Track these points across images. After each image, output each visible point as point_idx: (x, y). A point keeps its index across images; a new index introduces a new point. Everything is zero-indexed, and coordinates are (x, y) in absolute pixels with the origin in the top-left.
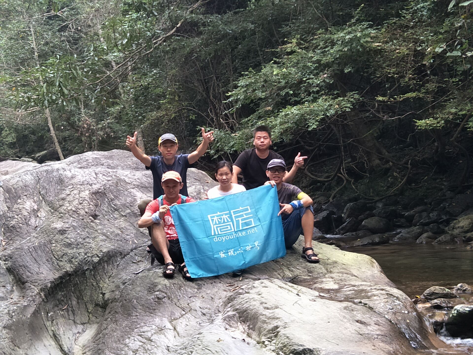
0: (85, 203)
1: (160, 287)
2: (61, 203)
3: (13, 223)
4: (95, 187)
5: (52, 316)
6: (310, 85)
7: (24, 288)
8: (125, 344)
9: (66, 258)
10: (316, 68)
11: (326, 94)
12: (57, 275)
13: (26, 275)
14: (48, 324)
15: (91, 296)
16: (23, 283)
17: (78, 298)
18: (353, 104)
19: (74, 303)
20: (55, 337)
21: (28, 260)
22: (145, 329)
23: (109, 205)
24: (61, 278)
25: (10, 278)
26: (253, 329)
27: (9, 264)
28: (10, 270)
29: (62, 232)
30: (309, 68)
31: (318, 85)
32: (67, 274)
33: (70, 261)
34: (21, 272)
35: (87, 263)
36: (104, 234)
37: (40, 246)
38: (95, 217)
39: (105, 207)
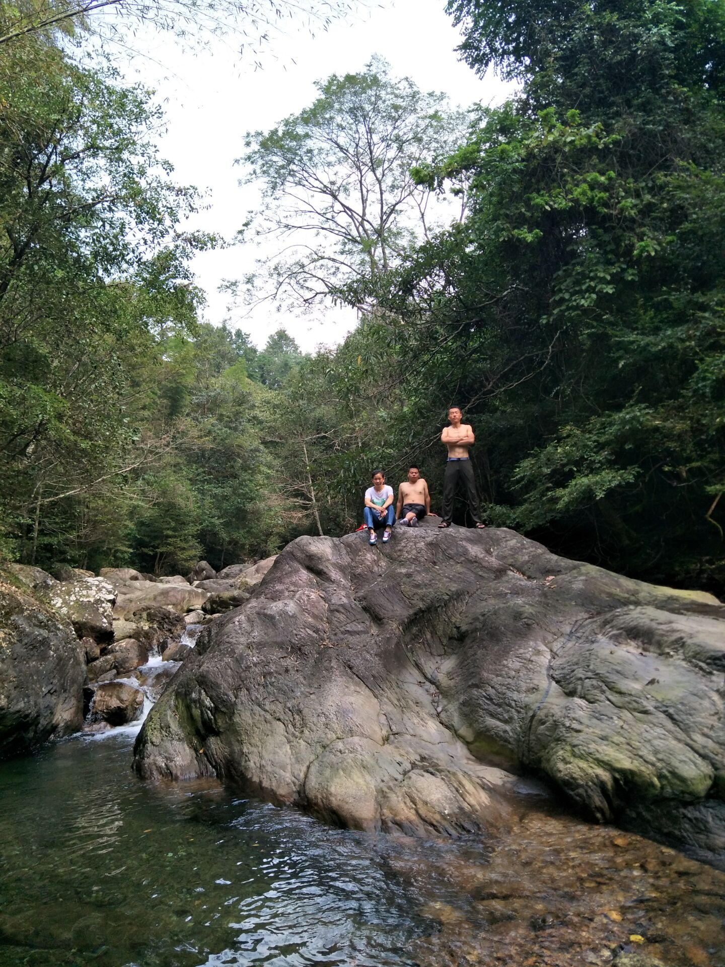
0: (423, 552)
1: (526, 615)
2: (399, 553)
3: (359, 571)
4: (429, 539)
5: (411, 648)
6: (593, 462)
7: (383, 623)
8: (504, 665)
9: (416, 597)
10: (595, 447)
11: (607, 468)
12: (411, 612)
13: (382, 613)
14: (409, 654)
15: (444, 631)
16: (380, 620)
17: (432, 633)
18: (634, 476)
19: (429, 637)
20: (418, 666)
21: (382, 601)
22: (521, 651)
23: (444, 554)
24: (415, 614)
25: (367, 616)
26: (650, 643)
27: (364, 603)
28: (365, 609)
29: (409, 575)
30: (588, 446)
31: (600, 462)
32: (421, 610)
33: (422, 600)
34: (377, 609)
35: (439, 600)
36: (447, 577)
37: (390, 588)
38: (434, 563)
39: (440, 556)
